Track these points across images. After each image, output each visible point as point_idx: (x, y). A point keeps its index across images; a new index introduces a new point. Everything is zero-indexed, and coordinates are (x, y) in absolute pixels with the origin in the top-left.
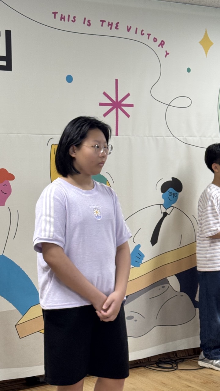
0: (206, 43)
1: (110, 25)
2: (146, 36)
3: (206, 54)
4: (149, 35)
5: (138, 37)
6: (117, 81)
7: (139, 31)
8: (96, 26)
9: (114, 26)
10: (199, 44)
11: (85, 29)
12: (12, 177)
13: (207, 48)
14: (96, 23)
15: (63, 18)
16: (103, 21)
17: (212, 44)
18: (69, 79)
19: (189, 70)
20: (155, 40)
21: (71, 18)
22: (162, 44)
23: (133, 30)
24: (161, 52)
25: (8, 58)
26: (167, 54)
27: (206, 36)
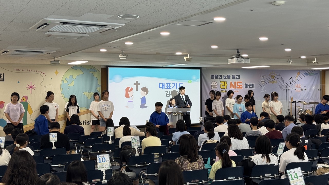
0: (57, 73)
1: (30, 70)
3: (57, 75)
4: (40, 72)
5: (37, 72)
6: (31, 82)
7: (37, 71)
8: (26, 71)
9: (30, 71)
10: (55, 73)
11: (23, 72)
12: (4, 103)
15: (17, 70)
17: (58, 73)
18: (19, 82)
19: (51, 79)
20: (42, 73)
21: (19, 70)
22: (44, 73)
23: (36, 71)
24: (44, 75)
25: (3, 79)
26: (45, 76)
27: (57, 71)
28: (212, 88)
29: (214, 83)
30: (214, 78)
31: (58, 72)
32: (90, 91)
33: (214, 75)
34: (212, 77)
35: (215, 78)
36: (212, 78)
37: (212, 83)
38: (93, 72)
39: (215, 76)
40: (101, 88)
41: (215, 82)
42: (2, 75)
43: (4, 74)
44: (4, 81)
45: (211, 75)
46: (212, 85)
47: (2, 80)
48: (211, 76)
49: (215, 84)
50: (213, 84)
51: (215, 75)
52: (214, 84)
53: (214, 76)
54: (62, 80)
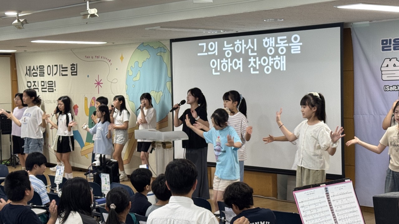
0: (122, 58)
1: (97, 57)
2: (106, 59)
3: (122, 62)
4: (107, 58)
5: (104, 60)
6: (98, 75)
10: (120, 59)
11: (92, 60)
12: (78, 107)
13: (122, 60)
14: (94, 57)
15: (87, 57)
16: (96, 56)
18: (88, 76)
19: (117, 69)
20: (108, 60)
21: (89, 57)
22: (110, 61)
23: (103, 58)
24: (109, 64)
25: (77, 72)
26: (111, 64)
27: (122, 56)
28: (385, 77)
29: (391, 64)
30: (392, 48)
31: (124, 57)
32: (158, 90)
33: (390, 40)
34: (385, 45)
35: (395, 49)
36: (383, 50)
37: (385, 65)
38: (162, 53)
39: (393, 43)
40: (171, 82)
41: (394, 61)
42: (75, 66)
43: (77, 64)
44: (76, 75)
45: (383, 41)
46: (382, 69)
47: (75, 73)
48: (383, 44)
49: (395, 65)
50: (387, 66)
51: (394, 40)
52: (391, 67)
53: (390, 43)
54: (128, 70)
